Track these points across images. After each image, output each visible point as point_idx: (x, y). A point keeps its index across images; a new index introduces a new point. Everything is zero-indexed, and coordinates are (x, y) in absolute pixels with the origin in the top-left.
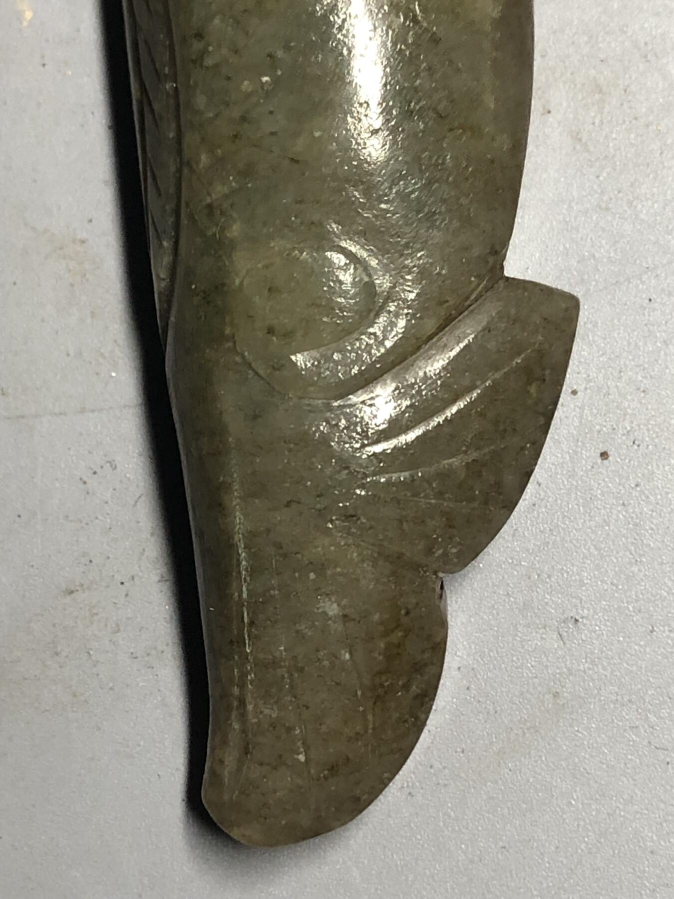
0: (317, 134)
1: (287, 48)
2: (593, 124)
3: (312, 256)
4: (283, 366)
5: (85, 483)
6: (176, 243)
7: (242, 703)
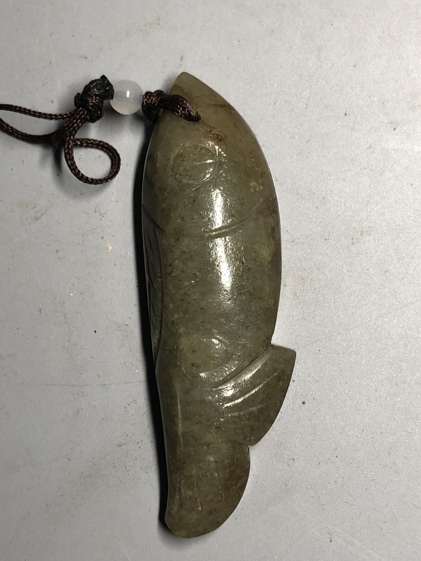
0: (209, 300)
1: (200, 272)
2: (301, 290)
3: (207, 341)
4: (197, 376)
5: (126, 408)
6: (161, 331)
7: (180, 489)
